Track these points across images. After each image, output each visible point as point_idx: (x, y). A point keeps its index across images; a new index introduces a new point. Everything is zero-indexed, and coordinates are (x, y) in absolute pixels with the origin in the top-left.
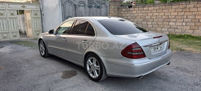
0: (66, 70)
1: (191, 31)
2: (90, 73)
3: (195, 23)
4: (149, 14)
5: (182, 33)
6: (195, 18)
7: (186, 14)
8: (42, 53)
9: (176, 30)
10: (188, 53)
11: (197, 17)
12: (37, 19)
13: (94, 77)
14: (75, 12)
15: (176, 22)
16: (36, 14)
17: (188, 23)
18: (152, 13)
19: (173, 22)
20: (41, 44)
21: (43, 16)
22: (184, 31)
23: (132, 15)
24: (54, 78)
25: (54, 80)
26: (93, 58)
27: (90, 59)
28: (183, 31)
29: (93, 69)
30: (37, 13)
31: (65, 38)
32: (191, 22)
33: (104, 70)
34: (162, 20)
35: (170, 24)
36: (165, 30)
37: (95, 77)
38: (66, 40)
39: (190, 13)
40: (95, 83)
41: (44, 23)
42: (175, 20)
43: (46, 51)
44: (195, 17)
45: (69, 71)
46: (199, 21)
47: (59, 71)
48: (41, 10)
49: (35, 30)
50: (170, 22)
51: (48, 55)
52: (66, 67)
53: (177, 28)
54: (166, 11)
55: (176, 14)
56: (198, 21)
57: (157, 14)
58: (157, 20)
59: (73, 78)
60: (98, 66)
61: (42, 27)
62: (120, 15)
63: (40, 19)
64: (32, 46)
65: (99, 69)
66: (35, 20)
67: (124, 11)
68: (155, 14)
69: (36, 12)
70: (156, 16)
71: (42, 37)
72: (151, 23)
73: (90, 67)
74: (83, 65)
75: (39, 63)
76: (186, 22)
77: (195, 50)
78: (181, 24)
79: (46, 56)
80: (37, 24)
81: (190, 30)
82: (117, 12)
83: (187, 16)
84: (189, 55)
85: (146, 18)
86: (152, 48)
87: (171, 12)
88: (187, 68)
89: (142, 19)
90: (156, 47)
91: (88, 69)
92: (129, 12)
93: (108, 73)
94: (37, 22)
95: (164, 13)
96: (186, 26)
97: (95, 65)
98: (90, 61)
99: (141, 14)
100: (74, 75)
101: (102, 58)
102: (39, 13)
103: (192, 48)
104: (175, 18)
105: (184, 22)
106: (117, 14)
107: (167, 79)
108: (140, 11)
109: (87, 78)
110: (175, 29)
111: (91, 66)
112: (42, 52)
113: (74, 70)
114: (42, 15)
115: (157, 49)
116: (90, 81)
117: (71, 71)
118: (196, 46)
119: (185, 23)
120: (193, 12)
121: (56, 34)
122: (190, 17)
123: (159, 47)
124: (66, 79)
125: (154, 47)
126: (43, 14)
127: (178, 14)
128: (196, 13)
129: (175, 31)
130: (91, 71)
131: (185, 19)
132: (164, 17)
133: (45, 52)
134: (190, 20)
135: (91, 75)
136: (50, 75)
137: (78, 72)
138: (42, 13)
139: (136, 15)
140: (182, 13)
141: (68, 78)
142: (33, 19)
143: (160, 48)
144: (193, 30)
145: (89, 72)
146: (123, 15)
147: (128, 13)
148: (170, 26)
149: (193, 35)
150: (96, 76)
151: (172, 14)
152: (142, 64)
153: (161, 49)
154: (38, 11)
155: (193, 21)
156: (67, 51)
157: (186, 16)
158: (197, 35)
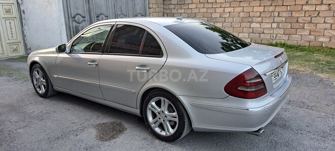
0: (101, 122)
1: (285, 38)
2: (156, 127)
3: (291, 23)
4: (218, 10)
5: (271, 41)
6: (291, 16)
7: (278, 9)
8: (38, 90)
9: (262, 35)
10: (294, 73)
11: (294, 14)
12: (11, 21)
13: (163, 133)
14: (88, 7)
15: (262, 22)
16: (8, 11)
17: (280, 24)
18: (223, 9)
19: (256, 23)
20: (36, 73)
21: (22, 14)
22: (275, 36)
23: (189, 11)
24: (82, 141)
25: (83, 146)
26: (162, 99)
27: (153, 101)
28: (273, 37)
29: (162, 120)
30: (10, 9)
31: (93, 61)
32: (286, 22)
33: (186, 120)
34: (238, 20)
35: (253, 25)
36: (245, 36)
37: (166, 134)
38: (97, 65)
39: (284, 8)
40: (167, 145)
41: (25, 27)
42: (259, 19)
43: (48, 85)
44: (292, 14)
45: (106, 123)
46: (298, 20)
47: (86, 124)
48: (18, 3)
49: (8, 42)
50: (252, 22)
51: (53, 94)
52: (98, 117)
53: (263, 33)
54: (246, 5)
55: (261, 9)
56: (296, 20)
57: (231, 9)
58: (231, 20)
59: (121, 139)
60: (174, 114)
61: (24, 36)
62: (168, 11)
63: (17, 22)
64: (9, 75)
65: (177, 120)
66: (7, 22)
67: (175, 5)
68: (227, 10)
69: (8, 7)
70: (230, 13)
71: (37, 59)
72: (221, 24)
73: (154, 116)
74: (137, 112)
75: (39, 111)
76: (278, 23)
77: (303, 69)
78: (269, 26)
79: (49, 94)
80: (13, 30)
81: (284, 36)
82: (162, 7)
83: (279, 13)
84: (297, 78)
85: (213, 16)
87: (253, 7)
88: (305, 100)
89: (206, 19)
91: (150, 119)
92: (184, 7)
93: (195, 125)
94: (13, 26)
95: (242, 8)
96: (278, 30)
97: (166, 112)
98: (153, 104)
99: (205, 10)
100: (120, 131)
101: (183, 99)
102: (14, 9)
103: (296, 66)
104: (260, 17)
105: (274, 23)
106: (162, 9)
107: (285, 125)
108: (202, 5)
109: (150, 137)
110: (260, 34)
111: (157, 114)
112: (40, 87)
113: (116, 120)
114: (21, 12)
115: (278, 75)
116: (157, 142)
117: (112, 123)
118: (301, 62)
119: (276, 24)
120: (289, 7)
121: (71, 52)
122: (284, 14)
124: (107, 143)
126: (24, 11)
127: (266, 10)
128: (292, 8)
129: (260, 37)
130: (158, 124)
131: (275, 18)
132: (242, 14)
133: (47, 87)
134: (284, 19)
135: (158, 130)
136: (72, 137)
137: (126, 125)
138: (22, 8)
139: (197, 11)
140: (272, 7)
141: (110, 139)
142: (3, 20)
143: (281, 73)
144: (288, 36)
145: (153, 125)
146: (173, 11)
147: (181, 8)
148: (252, 29)
149: (289, 43)
150: (170, 133)
151: (256, 9)
153: (282, 75)
154: (13, 5)
155: (288, 20)
156: (100, 87)
157: (277, 14)
158: (294, 43)
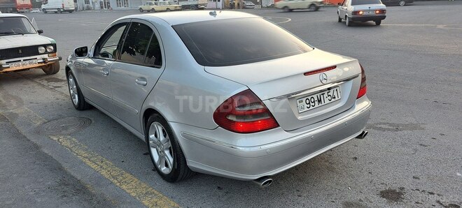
8: (73, 100)
31: (106, 69)
38: (107, 74)
43: (80, 96)
86: (302, 101)
90: (315, 96)
93: (190, 163)
101: (174, 127)
115: (320, 101)
121: (95, 57)
123: (326, 95)
125: (309, 98)
143: (330, 98)
152: (262, 147)
153: (333, 100)
156: (112, 100)
